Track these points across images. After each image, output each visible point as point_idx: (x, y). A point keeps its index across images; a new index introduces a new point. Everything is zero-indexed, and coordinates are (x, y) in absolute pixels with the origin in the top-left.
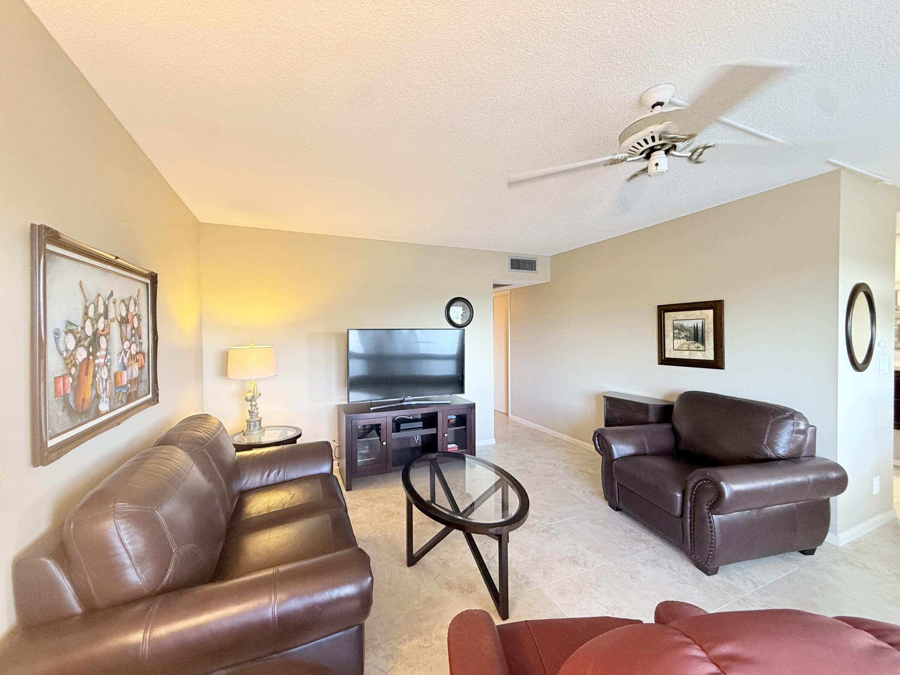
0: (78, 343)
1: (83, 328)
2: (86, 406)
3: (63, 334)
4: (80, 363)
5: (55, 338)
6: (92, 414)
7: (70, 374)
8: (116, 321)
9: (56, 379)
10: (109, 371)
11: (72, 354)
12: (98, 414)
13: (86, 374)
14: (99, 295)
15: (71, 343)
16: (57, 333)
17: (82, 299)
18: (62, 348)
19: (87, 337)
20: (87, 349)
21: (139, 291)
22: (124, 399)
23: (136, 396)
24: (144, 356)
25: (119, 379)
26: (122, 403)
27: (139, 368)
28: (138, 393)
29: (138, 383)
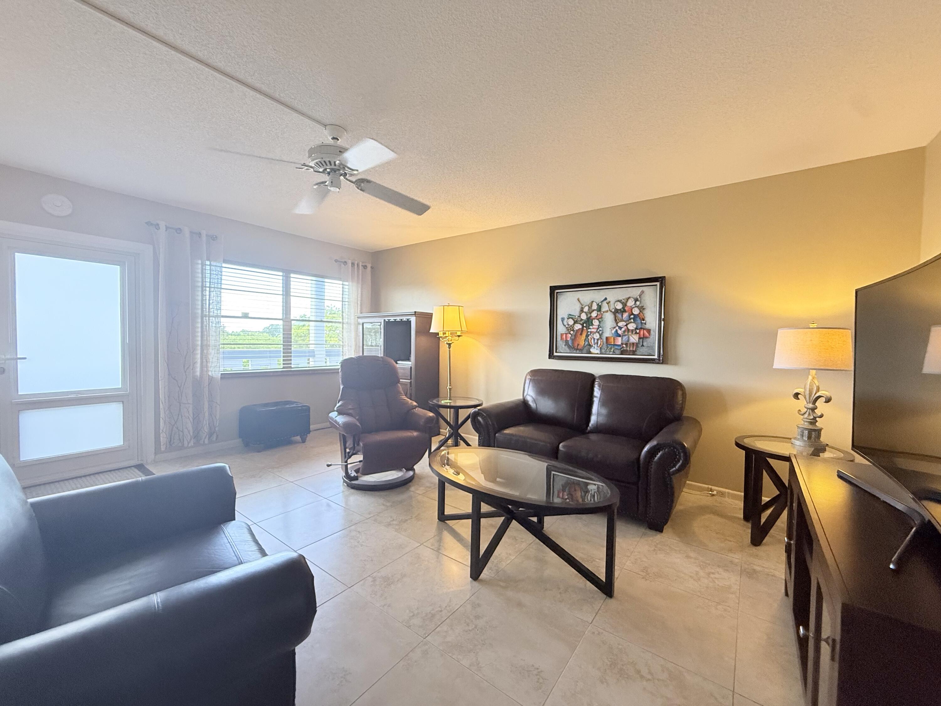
1: (580, 316)
2: (579, 347)
4: (577, 330)
5: (562, 321)
7: (570, 334)
8: (609, 311)
10: (600, 335)
11: (572, 326)
13: (581, 334)
14: (593, 301)
15: (571, 322)
17: (580, 305)
18: (565, 323)
20: (582, 325)
21: (643, 292)
22: (618, 352)
23: (634, 353)
24: (649, 331)
25: (612, 340)
26: (614, 353)
27: (640, 338)
28: (638, 353)
29: (637, 346)
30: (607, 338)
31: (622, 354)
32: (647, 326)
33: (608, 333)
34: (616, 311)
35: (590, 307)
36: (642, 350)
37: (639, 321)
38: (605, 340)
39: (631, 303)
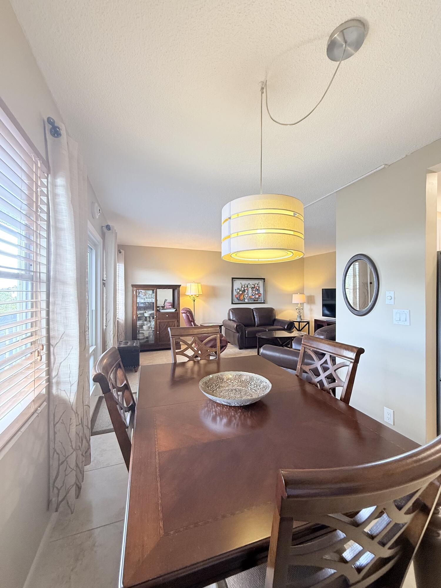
0: (240, 291)
1: (241, 289)
2: (241, 300)
3: (237, 290)
6: (243, 300)
7: (238, 295)
8: (250, 288)
9: (235, 295)
10: (248, 295)
11: (239, 292)
12: (245, 301)
13: (242, 295)
14: (245, 284)
15: (239, 291)
16: (236, 290)
17: (241, 285)
18: (237, 291)
19: (242, 290)
20: (242, 292)
21: (259, 282)
22: (253, 301)
23: (257, 301)
24: (261, 294)
25: (251, 297)
26: (252, 301)
27: (259, 296)
28: (258, 301)
29: (258, 299)
30: (250, 296)
31: (254, 301)
32: (260, 293)
33: (250, 295)
34: (252, 288)
35: (245, 286)
36: (259, 300)
37: (258, 291)
38: (249, 297)
39: (256, 285)
